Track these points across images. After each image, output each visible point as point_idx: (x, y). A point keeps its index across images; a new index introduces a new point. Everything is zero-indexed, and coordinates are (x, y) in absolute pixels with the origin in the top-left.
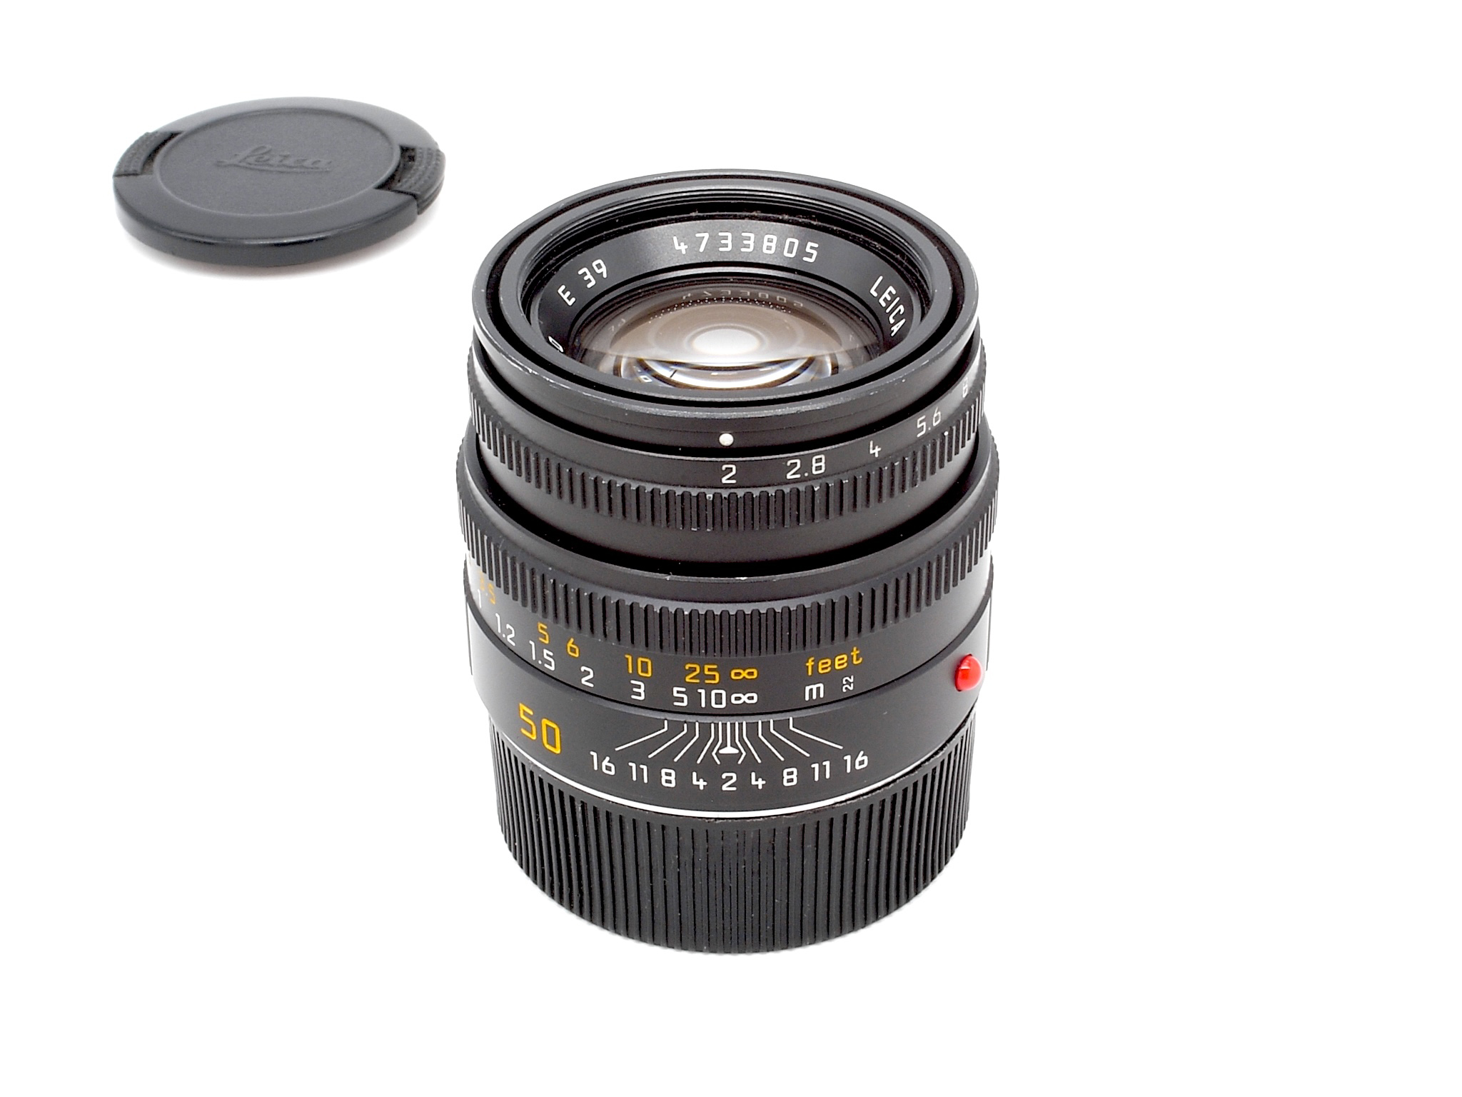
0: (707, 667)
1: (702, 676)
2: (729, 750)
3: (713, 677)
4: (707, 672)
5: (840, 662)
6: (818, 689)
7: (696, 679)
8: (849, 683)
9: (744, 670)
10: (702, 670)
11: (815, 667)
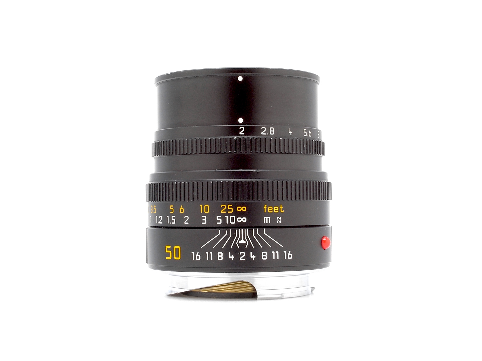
0: (229, 206)
1: (227, 210)
2: (242, 241)
3: (230, 210)
4: (229, 208)
5: (276, 209)
6: (268, 219)
7: (225, 211)
8: (279, 220)
9: (242, 207)
10: (227, 207)
11: (267, 209)
